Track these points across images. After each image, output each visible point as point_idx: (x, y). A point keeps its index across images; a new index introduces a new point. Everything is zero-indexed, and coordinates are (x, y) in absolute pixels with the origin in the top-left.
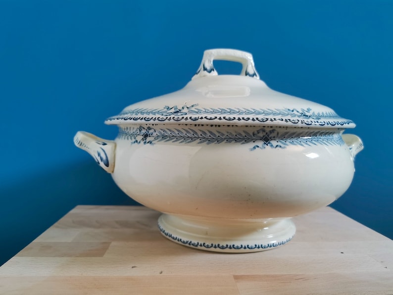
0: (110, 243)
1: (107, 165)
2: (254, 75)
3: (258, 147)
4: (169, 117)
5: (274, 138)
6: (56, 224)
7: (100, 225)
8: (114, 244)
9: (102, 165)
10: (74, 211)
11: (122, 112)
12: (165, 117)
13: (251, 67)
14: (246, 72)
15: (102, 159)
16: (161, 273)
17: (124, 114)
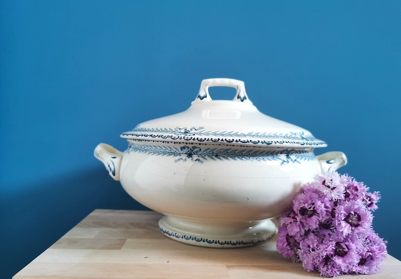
0: (126, 240)
1: (114, 174)
2: (245, 98)
3: (182, 159)
4: (180, 136)
5: (196, 153)
6: (79, 224)
7: (117, 225)
8: (129, 240)
9: (111, 173)
10: (92, 214)
11: (136, 129)
12: (177, 137)
13: (243, 93)
14: (238, 96)
15: (110, 169)
16: (168, 262)
17: (136, 131)
